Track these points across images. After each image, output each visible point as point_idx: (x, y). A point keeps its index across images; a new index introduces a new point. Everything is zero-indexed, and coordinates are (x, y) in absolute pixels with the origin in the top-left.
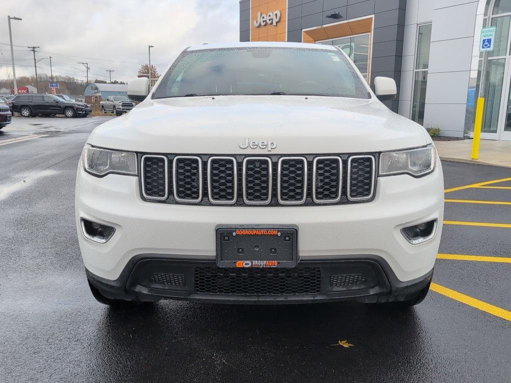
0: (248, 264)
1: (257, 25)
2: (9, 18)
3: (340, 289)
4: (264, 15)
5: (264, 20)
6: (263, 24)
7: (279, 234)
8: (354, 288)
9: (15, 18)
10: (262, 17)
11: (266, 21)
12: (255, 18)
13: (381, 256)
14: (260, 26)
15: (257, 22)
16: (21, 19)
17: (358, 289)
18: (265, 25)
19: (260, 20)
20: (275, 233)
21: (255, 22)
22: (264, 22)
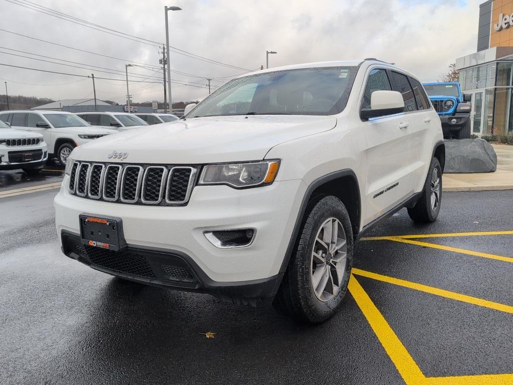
0: (94, 244)
1: (498, 28)
2: (268, 53)
3: (174, 279)
4: (507, 17)
5: (506, 21)
6: (504, 26)
7: (108, 224)
8: (185, 280)
9: (272, 53)
10: (504, 18)
11: (508, 23)
12: (496, 21)
13: (186, 253)
14: (501, 29)
15: (498, 25)
16: (276, 53)
17: (189, 282)
18: (508, 27)
19: (502, 23)
20: (106, 222)
21: (495, 25)
22: (506, 24)
